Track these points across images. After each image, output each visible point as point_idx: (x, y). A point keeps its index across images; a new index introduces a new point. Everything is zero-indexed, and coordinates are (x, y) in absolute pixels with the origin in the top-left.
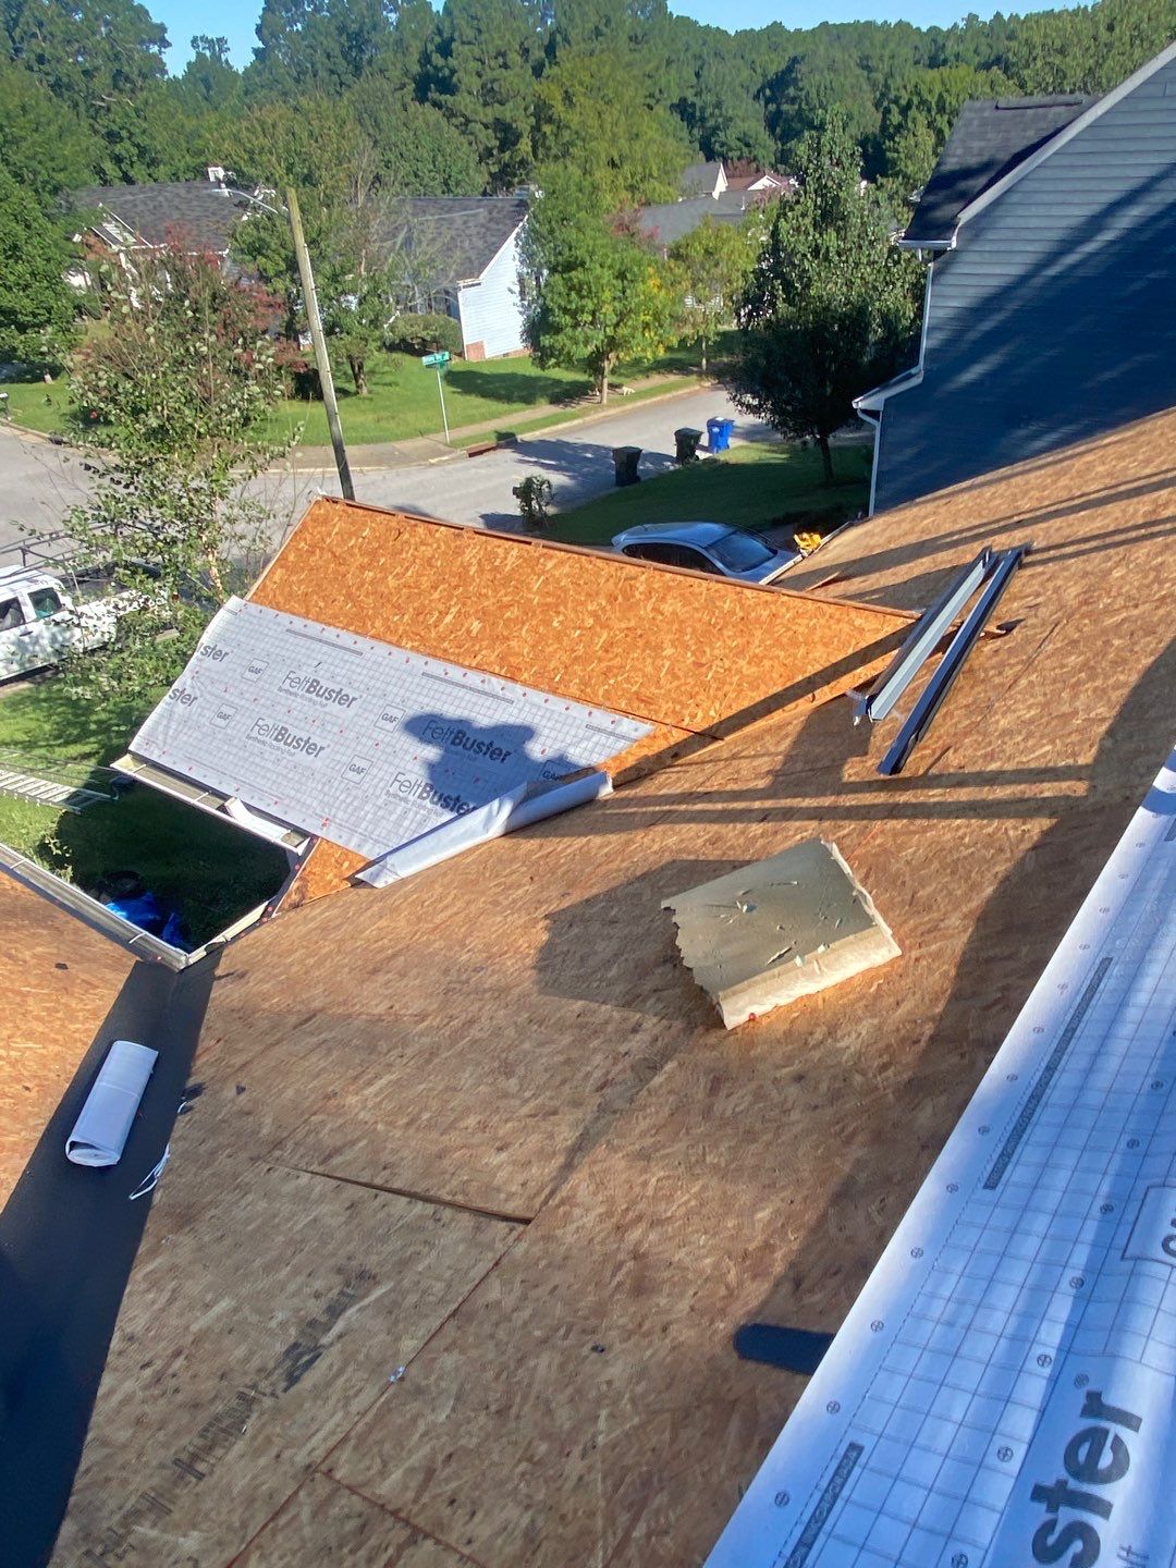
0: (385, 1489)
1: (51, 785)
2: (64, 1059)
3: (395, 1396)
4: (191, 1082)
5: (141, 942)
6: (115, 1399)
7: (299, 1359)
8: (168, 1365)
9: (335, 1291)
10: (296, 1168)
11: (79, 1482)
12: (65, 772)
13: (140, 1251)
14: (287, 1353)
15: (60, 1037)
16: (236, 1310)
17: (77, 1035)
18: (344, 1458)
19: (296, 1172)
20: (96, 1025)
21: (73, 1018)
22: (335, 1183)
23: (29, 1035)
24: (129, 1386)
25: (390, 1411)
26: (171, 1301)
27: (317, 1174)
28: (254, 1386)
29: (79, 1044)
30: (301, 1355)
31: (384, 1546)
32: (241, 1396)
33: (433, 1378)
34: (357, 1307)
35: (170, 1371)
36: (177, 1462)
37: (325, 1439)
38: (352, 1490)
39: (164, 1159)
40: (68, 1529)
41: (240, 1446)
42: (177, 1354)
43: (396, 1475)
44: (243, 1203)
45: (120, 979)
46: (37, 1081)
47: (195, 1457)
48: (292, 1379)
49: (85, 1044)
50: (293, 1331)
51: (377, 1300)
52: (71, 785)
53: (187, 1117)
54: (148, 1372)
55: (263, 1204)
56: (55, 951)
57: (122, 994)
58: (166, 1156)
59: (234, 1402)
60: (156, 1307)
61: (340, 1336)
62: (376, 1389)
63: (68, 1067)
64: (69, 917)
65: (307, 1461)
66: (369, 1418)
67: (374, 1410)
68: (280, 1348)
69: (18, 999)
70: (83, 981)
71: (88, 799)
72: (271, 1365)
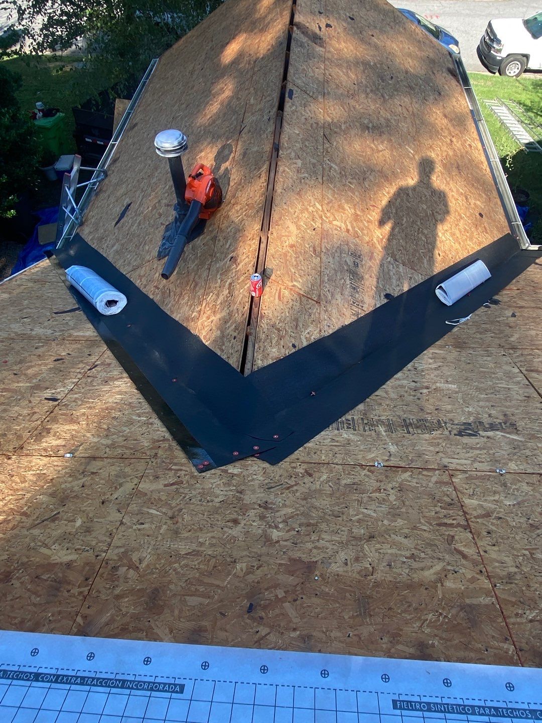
0: (467, 501)
1: (525, 133)
2: (458, 253)
3: (494, 477)
4: (496, 297)
5: (516, 226)
6: (398, 383)
7: (467, 430)
8: (422, 388)
9: (499, 421)
10: (515, 363)
11: (373, 397)
12: (534, 130)
13: (437, 343)
14: (465, 424)
15: (462, 243)
16: (457, 393)
17: (468, 247)
18: (460, 476)
19: (513, 365)
20: (477, 248)
21: (471, 239)
22: (527, 383)
23: (453, 235)
24: (405, 382)
25: (488, 480)
26: (436, 369)
27: (522, 373)
28: (445, 423)
29: (466, 251)
30: (470, 429)
31: (453, 518)
32: (439, 421)
33: (514, 487)
34: (502, 434)
35: (421, 391)
36: (404, 420)
37: (457, 464)
38: (455, 489)
39: (467, 318)
40: (361, 407)
41: (427, 436)
42: (427, 388)
43: (475, 502)
44: (485, 358)
45: (497, 236)
46: (444, 254)
47: (411, 424)
48: (460, 434)
49: (468, 252)
50: (472, 419)
51: (513, 439)
52: (533, 137)
53: (486, 309)
54: (413, 384)
55: (492, 365)
56: (483, 207)
57: (494, 242)
58: (468, 318)
59: (435, 421)
60: (430, 366)
61: (488, 437)
62: (488, 468)
63: (457, 257)
64: (497, 196)
65: (446, 464)
66: (479, 474)
67: (483, 474)
68: (463, 419)
69: (458, 218)
70: (485, 227)
71: (535, 148)
72: (456, 422)
